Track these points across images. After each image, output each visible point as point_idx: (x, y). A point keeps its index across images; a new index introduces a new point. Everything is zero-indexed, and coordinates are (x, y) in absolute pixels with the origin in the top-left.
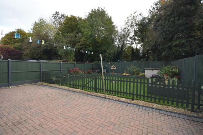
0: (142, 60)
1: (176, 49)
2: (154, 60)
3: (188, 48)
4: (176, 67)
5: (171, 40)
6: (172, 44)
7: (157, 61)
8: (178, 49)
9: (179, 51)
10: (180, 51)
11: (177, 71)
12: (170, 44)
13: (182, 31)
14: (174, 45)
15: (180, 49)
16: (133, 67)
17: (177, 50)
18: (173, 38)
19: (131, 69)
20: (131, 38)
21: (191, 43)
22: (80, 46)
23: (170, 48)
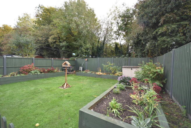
0: (123, 56)
1: (162, 39)
2: (136, 56)
3: (180, 36)
4: (161, 65)
5: (155, 26)
6: (157, 33)
7: (140, 57)
8: (166, 39)
9: (166, 42)
10: (168, 42)
11: (162, 70)
12: (154, 33)
13: (172, 10)
14: (160, 34)
15: (169, 39)
16: (110, 64)
17: (164, 41)
18: (158, 22)
19: (108, 67)
20: (115, 32)
21: (184, 29)
22: (54, 39)
23: (155, 38)
